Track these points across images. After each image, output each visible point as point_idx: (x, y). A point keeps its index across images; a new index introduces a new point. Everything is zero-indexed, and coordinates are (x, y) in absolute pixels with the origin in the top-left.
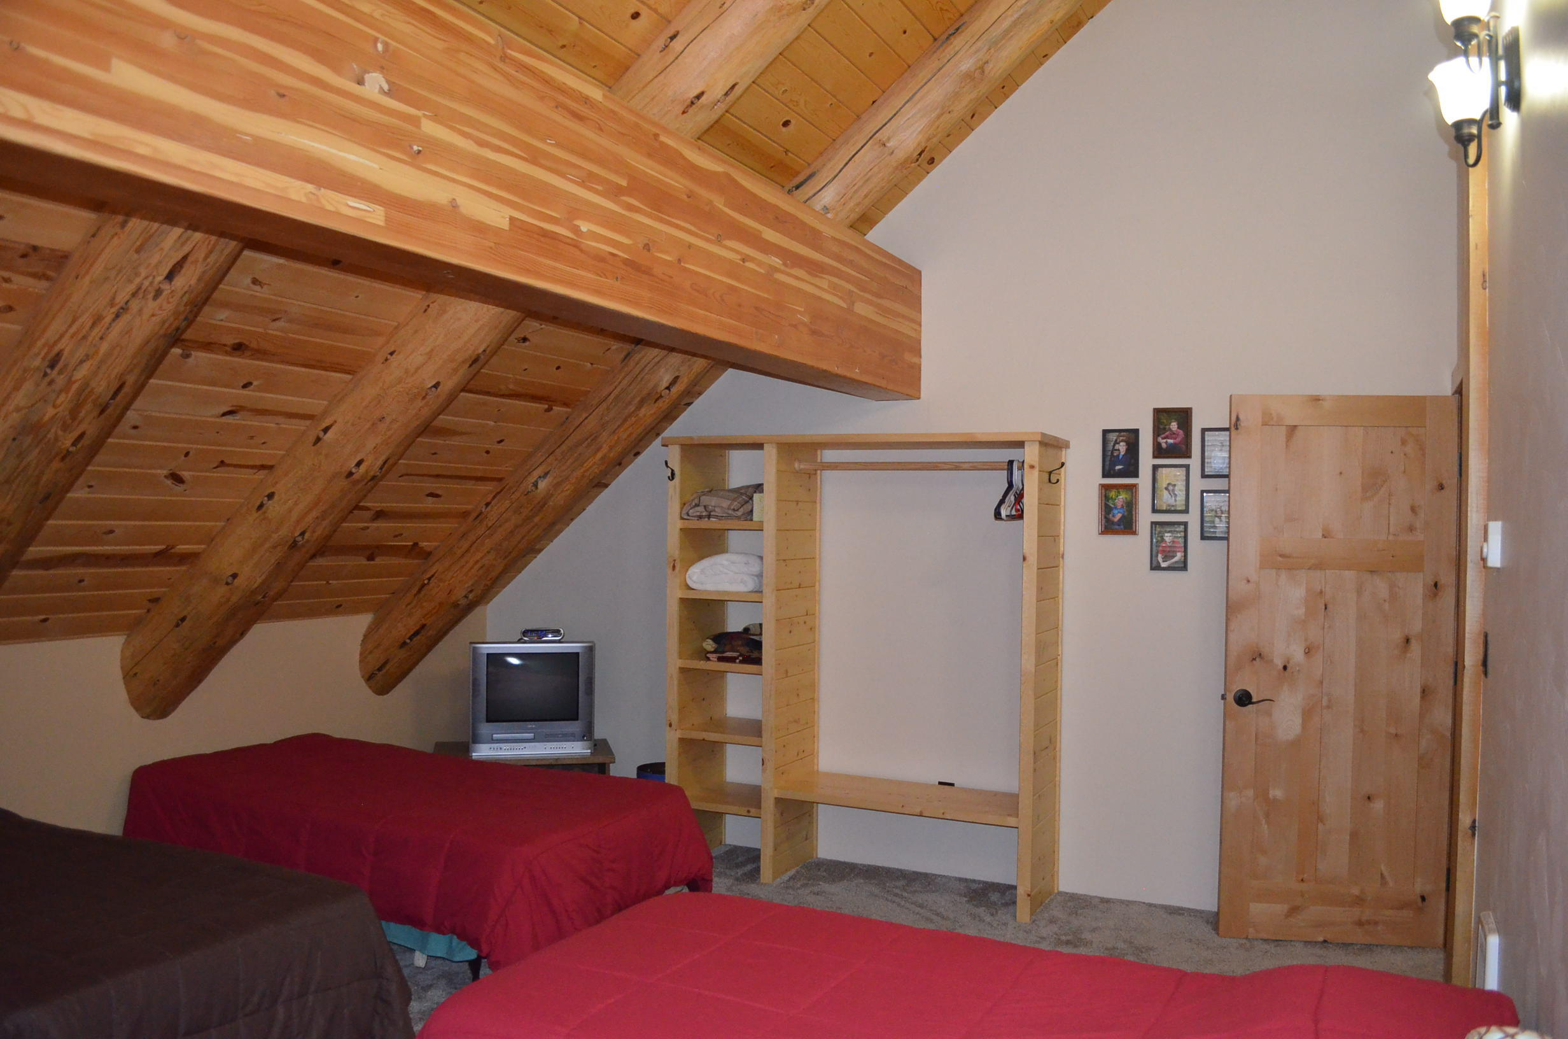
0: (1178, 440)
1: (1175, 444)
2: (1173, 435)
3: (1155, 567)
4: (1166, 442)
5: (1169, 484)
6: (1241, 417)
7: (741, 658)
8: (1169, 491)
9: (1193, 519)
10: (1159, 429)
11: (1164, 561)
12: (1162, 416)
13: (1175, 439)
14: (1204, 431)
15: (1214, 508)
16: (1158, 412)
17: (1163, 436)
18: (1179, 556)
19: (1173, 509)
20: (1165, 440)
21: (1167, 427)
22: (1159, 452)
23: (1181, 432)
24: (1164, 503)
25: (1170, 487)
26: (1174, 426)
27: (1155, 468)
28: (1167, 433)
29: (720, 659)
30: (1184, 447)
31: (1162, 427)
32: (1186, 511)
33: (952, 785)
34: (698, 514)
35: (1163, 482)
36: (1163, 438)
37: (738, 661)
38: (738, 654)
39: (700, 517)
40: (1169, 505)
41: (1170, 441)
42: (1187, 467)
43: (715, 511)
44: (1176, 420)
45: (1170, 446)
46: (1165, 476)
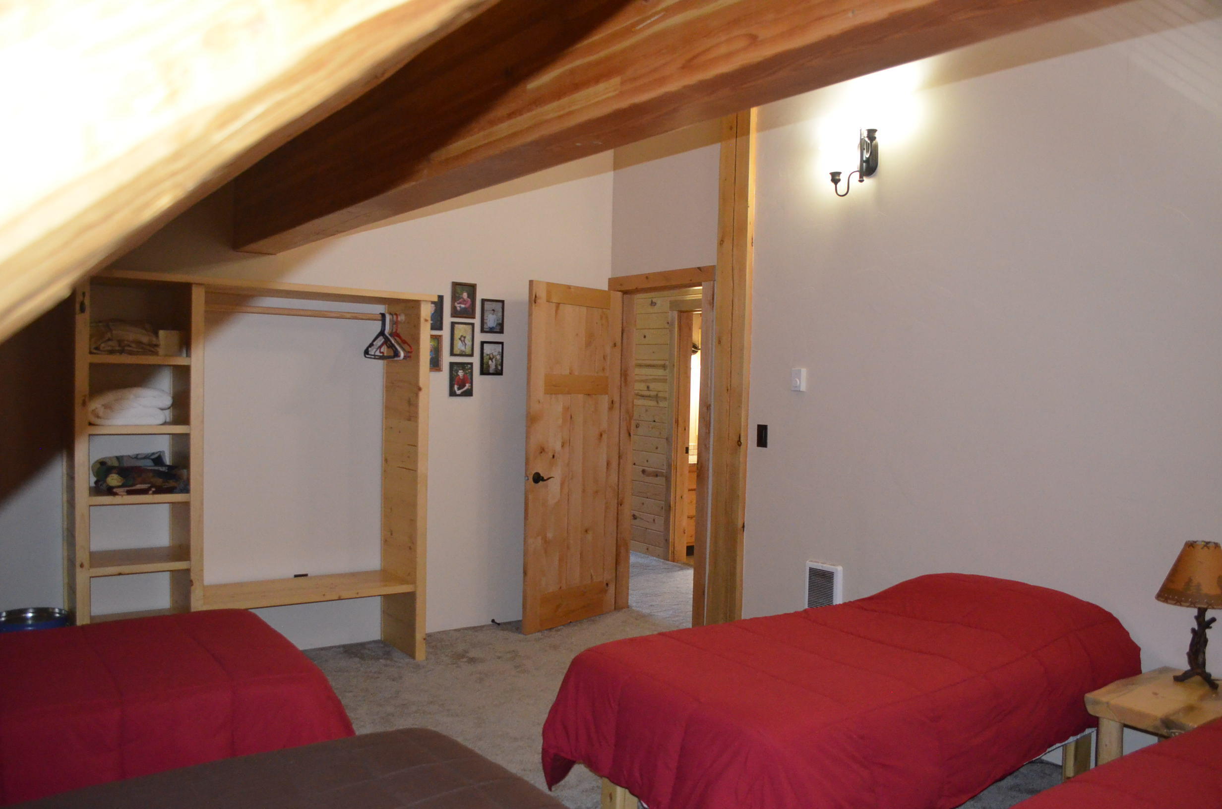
0: (468, 305)
1: (465, 308)
2: (464, 302)
3: (452, 394)
4: (460, 307)
5: (462, 336)
6: (537, 295)
7: (153, 489)
8: (461, 341)
9: (476, 360)
10: (455, 297)
11: (458, 390)
12: (457, 286)
13: (465, 304)
14: (483, 301)
15: (489, 353)
16: (455, 285)
17: (458, 302)
18: (467, 386)
19: (464, 353)
20: (459, 305)
21: (461, 296)
22: (455, 313)
23: (469, 300)
24: (459, 349)
25: (462, 339)
26: (465, 295)
27: (453, 324)
28: (461, 300)
29: (130, 493)
30: (471, 310)
31: (457, 295)
32: (472, 355)
33: (306, 575)
34: (109, 348)
35: (458, 335)
36: (458, 304)
37: (151, 492)
38: (149, 485)
39: (111, 352)
40: (461, 351)
41: (463, 306)
42: (473, 325)
43: (129, 346)
44: (467, 292)
45: (462, 309)
46: (460, 330)
